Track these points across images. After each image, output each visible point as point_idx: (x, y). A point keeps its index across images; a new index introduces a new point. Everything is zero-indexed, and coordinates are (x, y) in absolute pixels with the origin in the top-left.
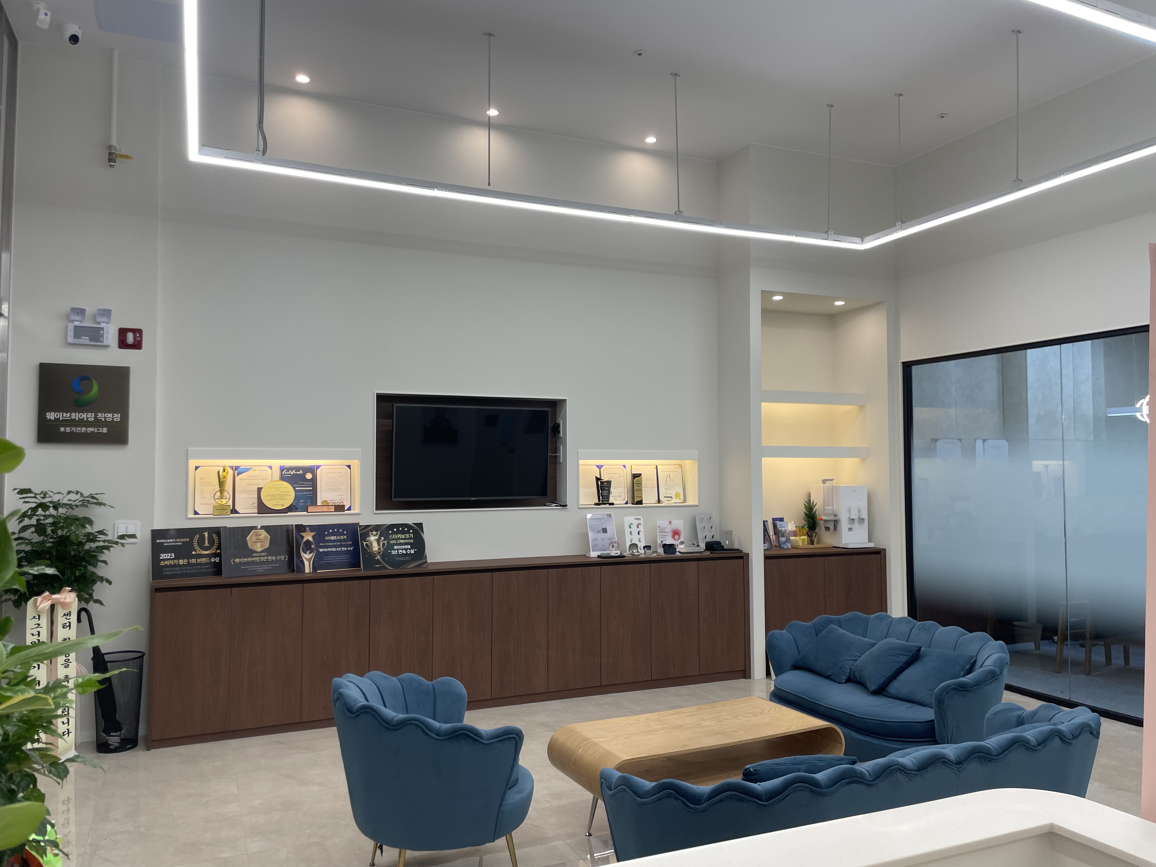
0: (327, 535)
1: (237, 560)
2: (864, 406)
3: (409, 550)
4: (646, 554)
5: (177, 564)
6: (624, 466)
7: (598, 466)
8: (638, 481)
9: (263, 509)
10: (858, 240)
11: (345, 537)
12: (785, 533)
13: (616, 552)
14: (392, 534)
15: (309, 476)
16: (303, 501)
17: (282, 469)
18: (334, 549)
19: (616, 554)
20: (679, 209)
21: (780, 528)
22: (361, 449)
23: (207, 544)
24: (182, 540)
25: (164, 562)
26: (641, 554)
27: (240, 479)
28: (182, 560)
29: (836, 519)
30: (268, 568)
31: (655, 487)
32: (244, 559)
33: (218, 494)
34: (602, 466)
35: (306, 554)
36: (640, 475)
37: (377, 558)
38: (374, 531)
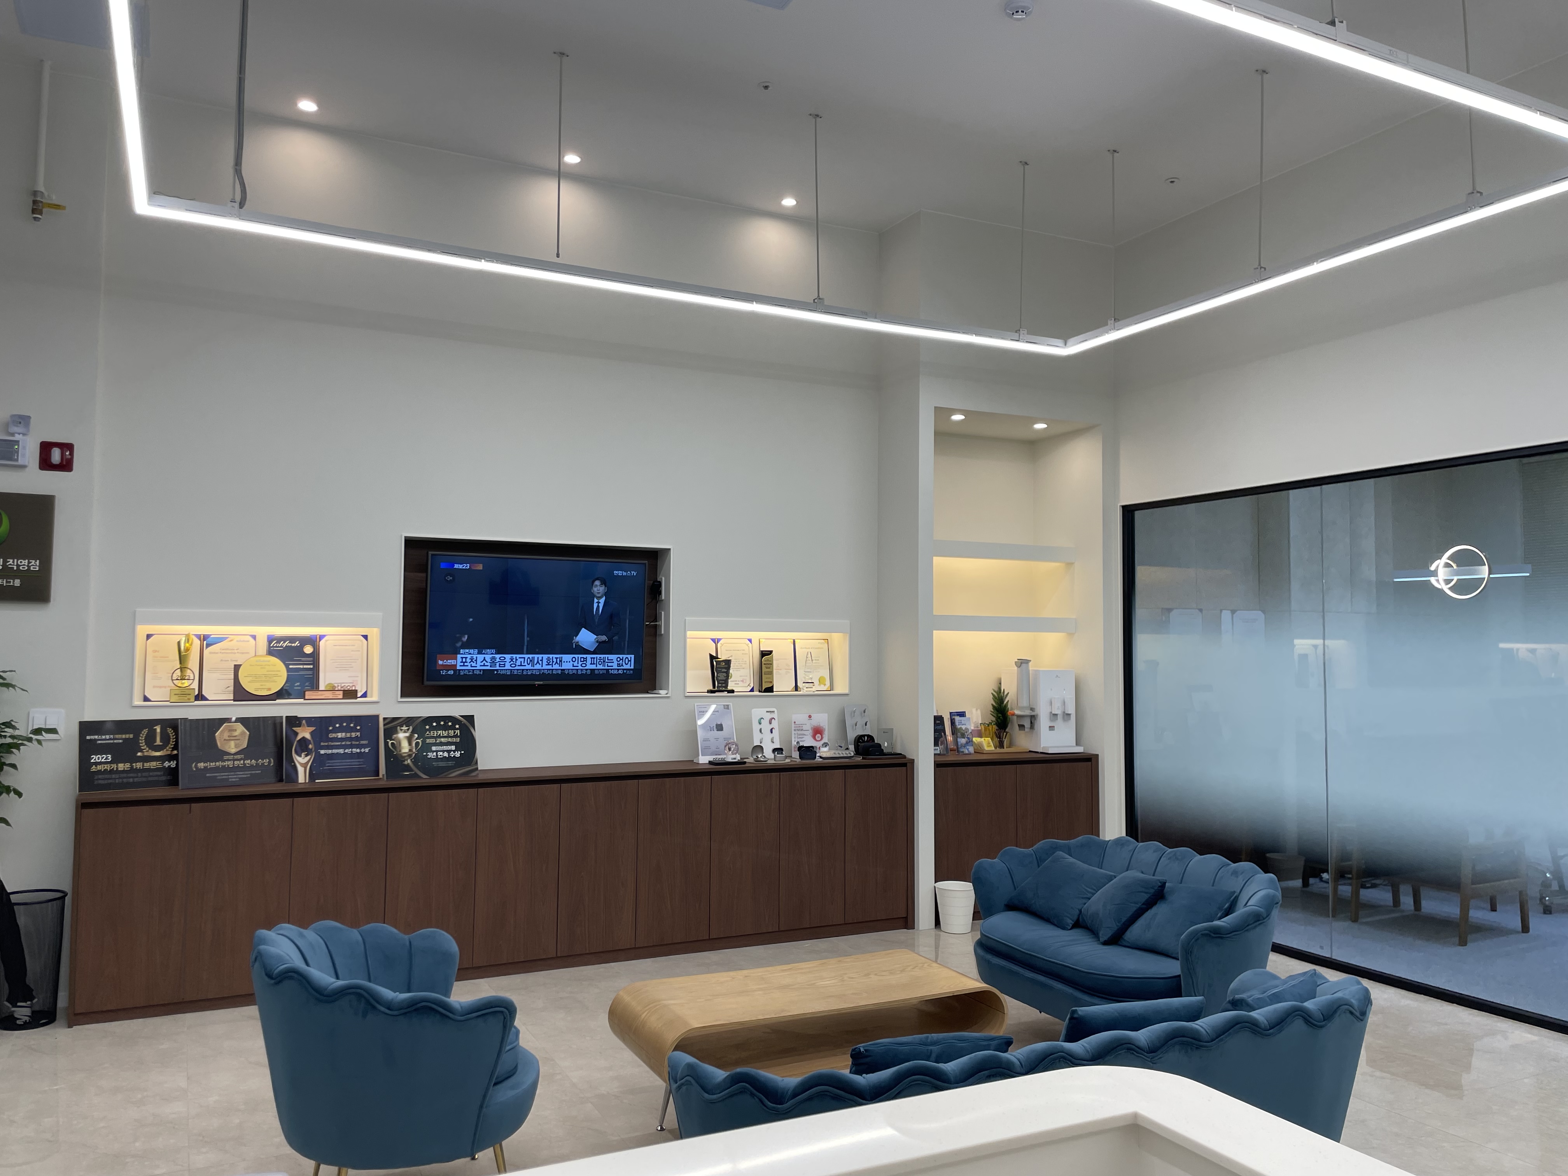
0: (331, 732)
1: (201, 765)
2: (1072, 564)
3: (452, 753)
4: (777, 759)
5: (115, 769)
6: (750, 641)
7: (713, 640)
8: (768, 660)
9: (241, 694)
10: (1059, 342)
11: (358, 734)
12: (966, 732)
13: (734, 756)
15: (308, 649)
16: (298, 684)
17: (270, 639)
18: (341, 751)
19: (734, 759)
20: (818, 296)
21: (959, 725)
22: (381, 614)
23: (158, 742)
24: (124, 736)
25: (96, 766)
26: (769, 759)
27: (211, 653)
28: (123, 764)
29: (1033, 714)
30: (245, 776)
31: (791, 669)
32: (211, 764)
33: (178, 672)
34: (719, 640)
35: (300, 756)
36: (771, 652)
37: (406, 763)
38: (404, 726)
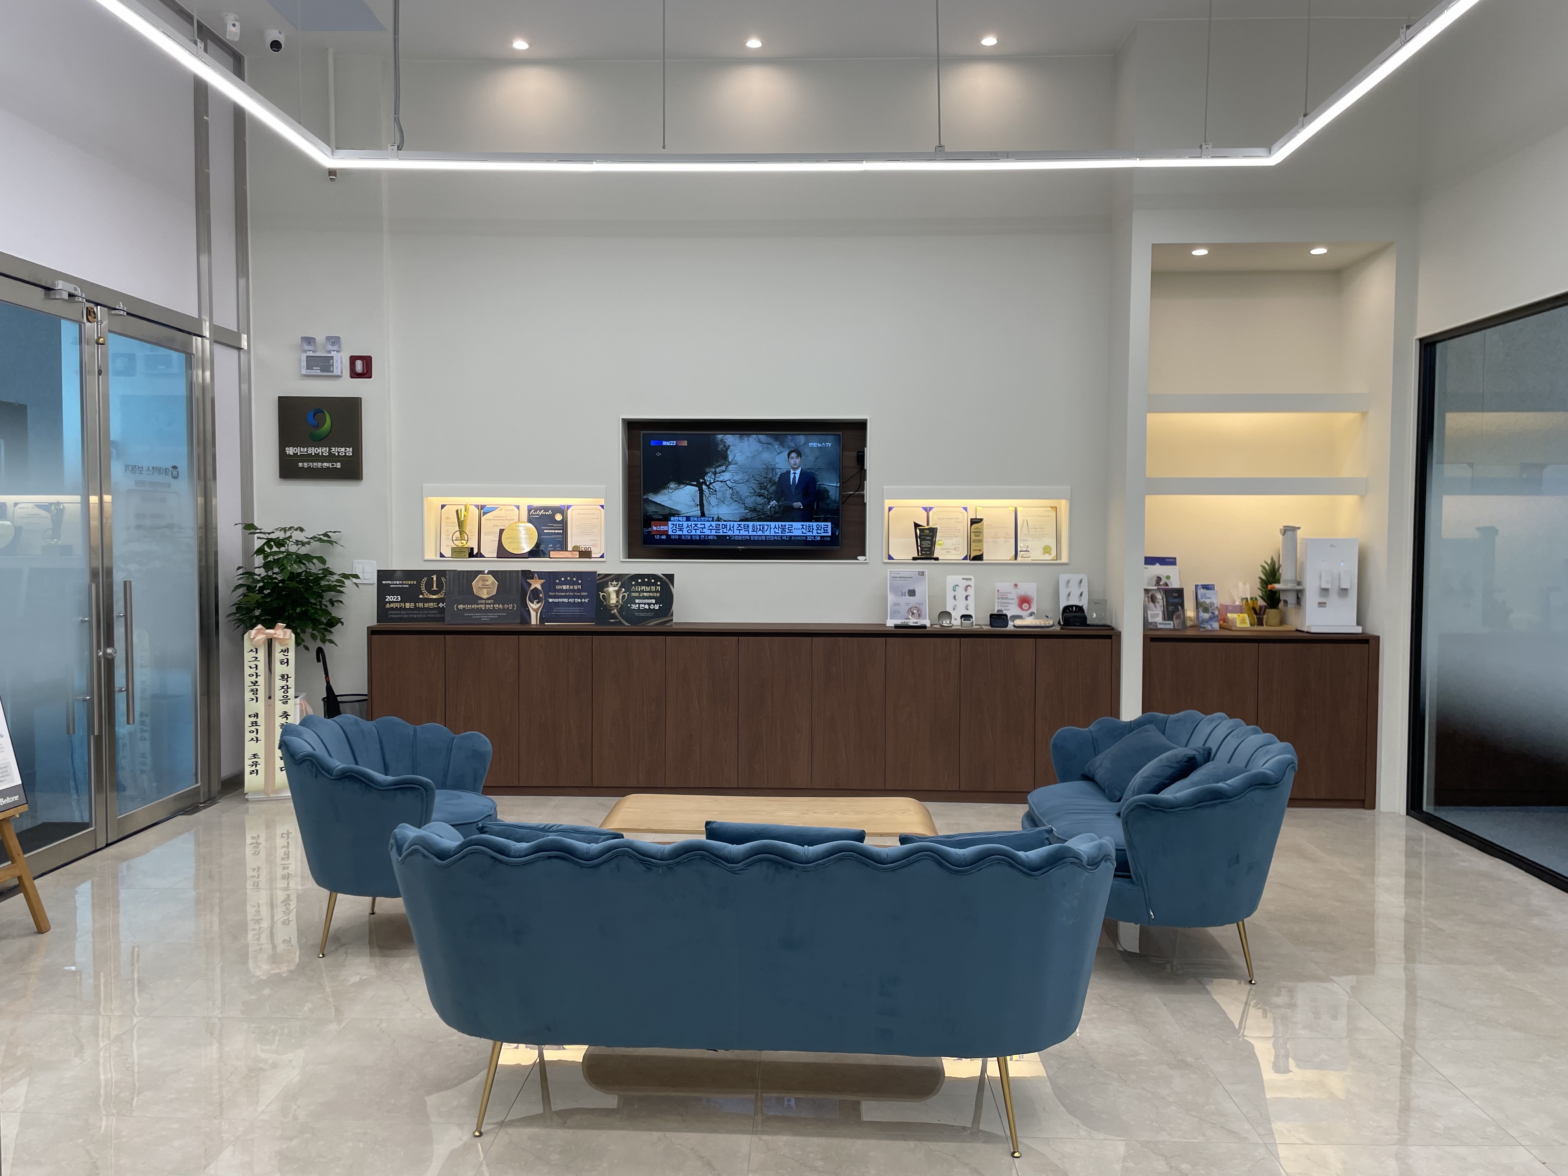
0: (558, 584)
1: (461, 607)
2: (1367, 412)
3: (652, 605)
4: (963, 626)
5: (403, 607)
6: (965, 509)
7: (925, 509)
8: (977, 528)
9: (502, 553)
10: (1261, 151)
11: (580, 587)
12: (1211, 607)
14: (635, 585)
15: (558, 517)
16: (551, 545)
17: (530, 509)
18: (566, 600)
20: (940, 143)
21: (1202, 599)
22: (604, 486)
24: (409, 582)
25: (390, 604)
27: (486, 520)
28: (409, 604)
29: (1299, 588)
30: (494, 617)
31: (1011, 538)
32: (468, 606)
33: (458, 534)
34: (931, 508)
35: (533, 603)
36: (981, 520)
37: (613, 612)
38: (614, 581)
